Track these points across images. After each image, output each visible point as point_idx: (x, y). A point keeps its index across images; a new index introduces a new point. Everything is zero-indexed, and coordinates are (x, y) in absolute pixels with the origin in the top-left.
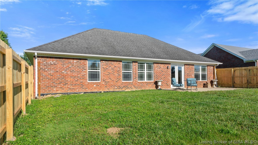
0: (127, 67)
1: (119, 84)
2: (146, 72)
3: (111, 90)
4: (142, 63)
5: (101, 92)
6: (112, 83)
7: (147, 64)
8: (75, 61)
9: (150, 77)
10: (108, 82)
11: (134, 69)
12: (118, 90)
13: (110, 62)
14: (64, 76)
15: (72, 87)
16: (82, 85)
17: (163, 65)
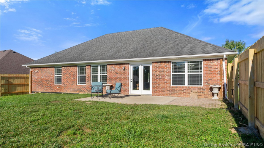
0: (82, 70)
1: (74, 87)
2: (99, 75)
3: (69, 92)
4: (96, 66)
5: (61, 93)
6: (69, 86)
7: (100, 66)
8: (47, 69)
9: (104, 79)
10: (66, 85)
11: (87, 72)
12: (73, 92)
13: (68, 68)
14: (42, 80)
15: (45, 88)
16: (50, 87)
17: (118, 66)
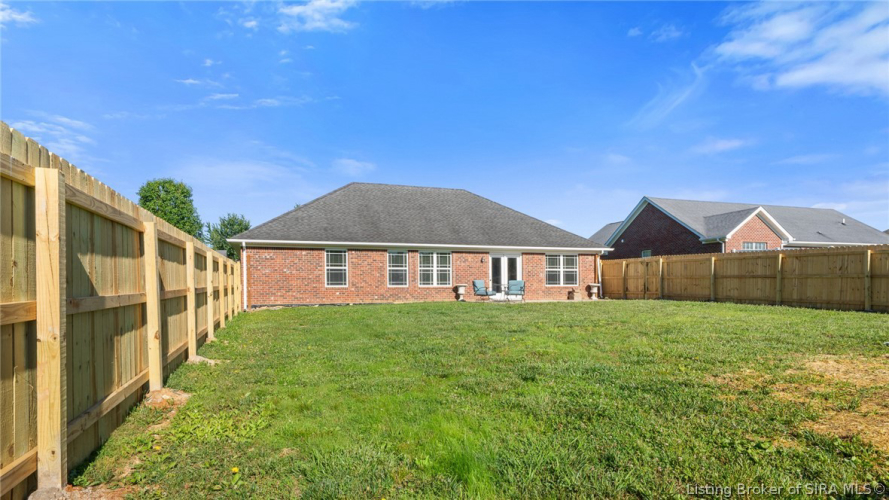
0: (397, 260)
1: (382, 291)
2: (435, 269)
3: (367, 302)
4: (429, 254)
6: (369, 290)
7: (438, 254)
9: (443, 278)
11: (412, 264)
12: (379, 301)
13: (364, 253)
17: (472, 255)
